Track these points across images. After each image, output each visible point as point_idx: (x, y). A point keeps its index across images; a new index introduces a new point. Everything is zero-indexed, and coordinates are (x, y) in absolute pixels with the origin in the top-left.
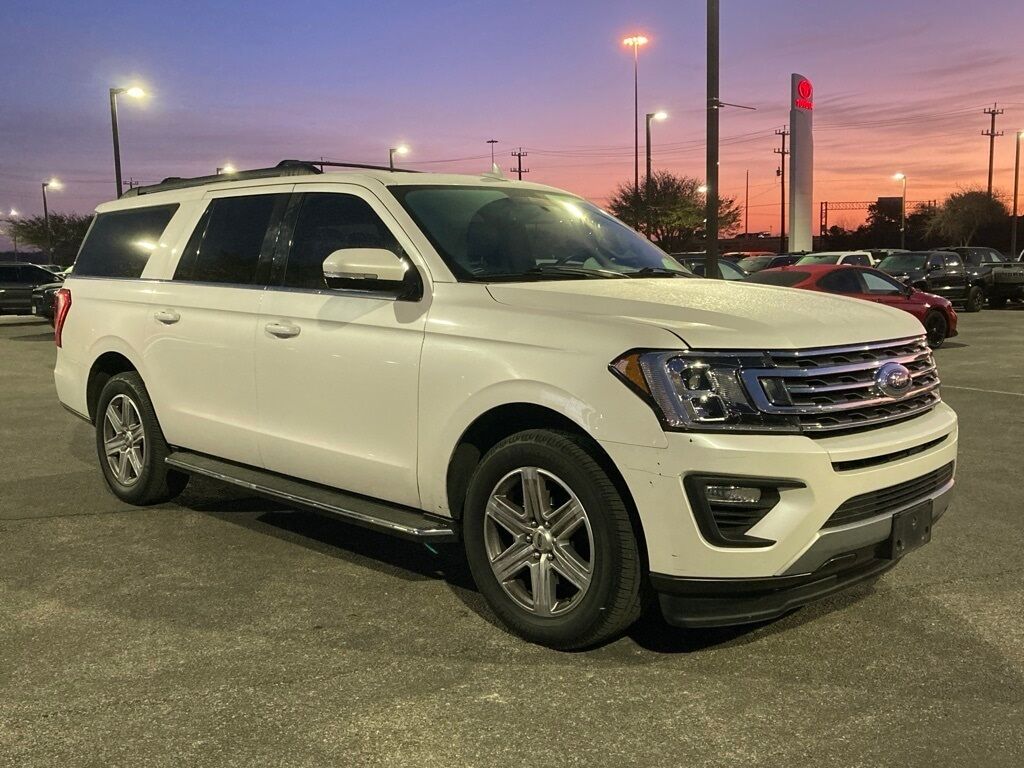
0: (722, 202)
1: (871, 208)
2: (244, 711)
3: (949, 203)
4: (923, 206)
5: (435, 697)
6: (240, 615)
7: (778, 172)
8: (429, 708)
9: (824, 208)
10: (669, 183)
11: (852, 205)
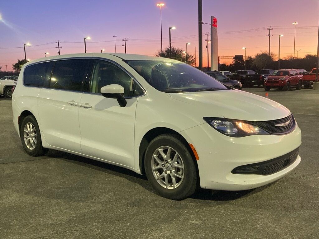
0: (190, 56)
1: (234, 58)
2: (107, 233)
3: (256, 56)
4: (249, 57)
5: (174, 223)
6: (87, 197)
7: (206, 47)
8: (174, 227)
9: (219, 58)
10: (174, 50)
11: (228, 57)
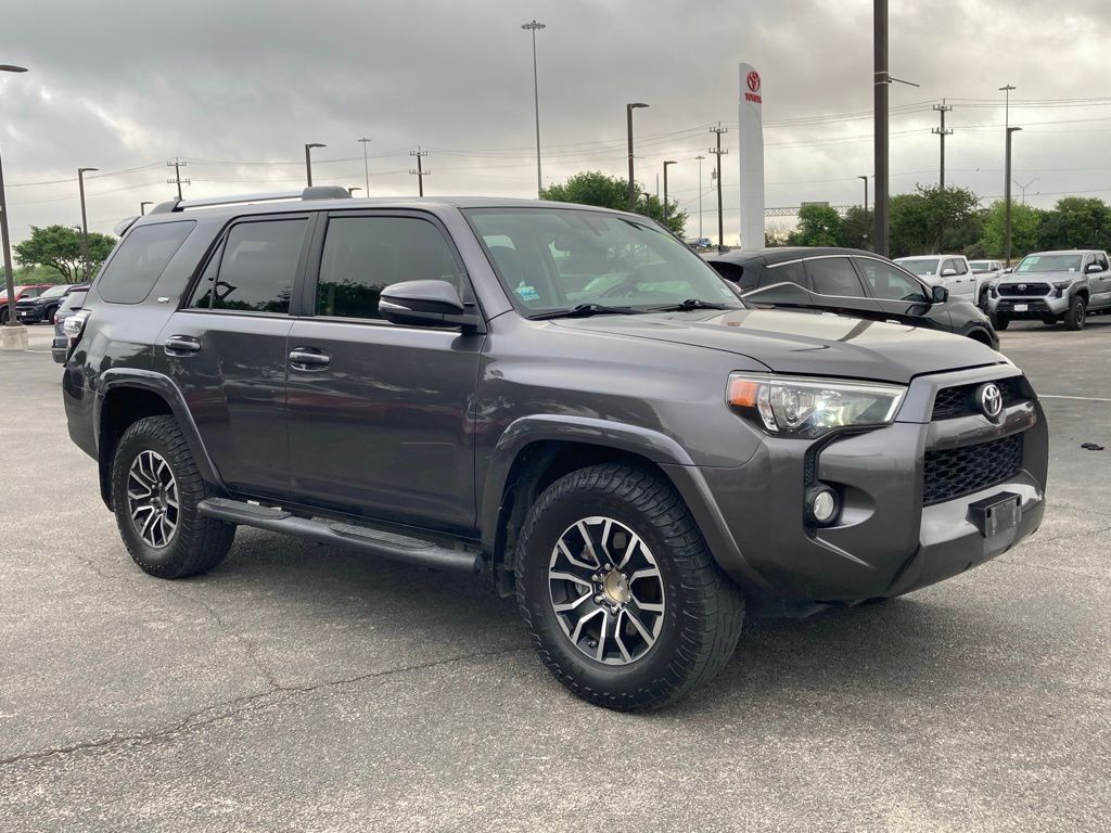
1: (801, 212)
7: (714, 174)
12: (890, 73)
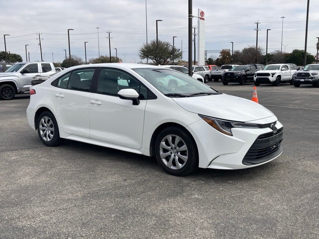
0: (176, 50)
1: (221, 52)
3: (243, 51)
4: (236, 52)
5: (179, 197)
8: (179, 200)
9: (206, 52)
11: (215, 51)
12: (193, 15)
